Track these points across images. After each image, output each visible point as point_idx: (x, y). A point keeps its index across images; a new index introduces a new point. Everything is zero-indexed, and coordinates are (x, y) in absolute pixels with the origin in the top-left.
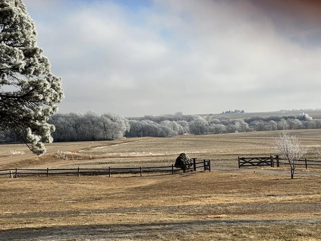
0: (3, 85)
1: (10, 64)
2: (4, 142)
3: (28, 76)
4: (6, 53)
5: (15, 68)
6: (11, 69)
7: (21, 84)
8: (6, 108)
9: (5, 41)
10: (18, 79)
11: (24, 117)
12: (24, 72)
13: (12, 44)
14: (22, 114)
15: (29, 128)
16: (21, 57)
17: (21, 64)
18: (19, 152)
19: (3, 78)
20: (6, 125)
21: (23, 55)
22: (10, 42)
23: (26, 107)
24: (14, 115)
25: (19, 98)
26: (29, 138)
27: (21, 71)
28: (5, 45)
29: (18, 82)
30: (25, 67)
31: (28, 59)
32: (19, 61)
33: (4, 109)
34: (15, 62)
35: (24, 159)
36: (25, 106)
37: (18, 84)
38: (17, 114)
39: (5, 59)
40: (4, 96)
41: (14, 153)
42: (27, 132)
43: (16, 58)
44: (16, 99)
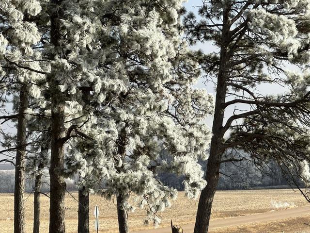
0: (259, 83)
1: (272, 45)
2: (260, 185)
3: (304, 66)
4: (265, 26)
5: (282, 53)
6: (274, 54)
7: (290, 81)
8: (265, 124)
9: (263, 4)
10: (286, 73)
11: (296, 141)
12: (296, 60)
13: (276, 9)
14: (292, 135)
15: (305, 161)
16: (291, 32)
17: (291, 45)
18: (286, 205)
19: (259, 71)
20: (265, 156)
21: (294, 28)
22: (272, 7)
23: (300, 124)
24: (278, 137)
25: (287, 106)
26: (304, 179)
27: (291, 57)
28: (264, 11)
29: (285, 78)
30: (299, 51)
31: (304, 36)
32: (288, 40)
33: (261, 127)
34: (281, 42)
35: (294, 217)
36: (297, 121)
37: (286, 82)
38: (284, 136)
39: (264, 37)
40: (262, 103)
41: (277, 206)
42: (300, 168)
43: (282, 34)
44: (283, 108)
